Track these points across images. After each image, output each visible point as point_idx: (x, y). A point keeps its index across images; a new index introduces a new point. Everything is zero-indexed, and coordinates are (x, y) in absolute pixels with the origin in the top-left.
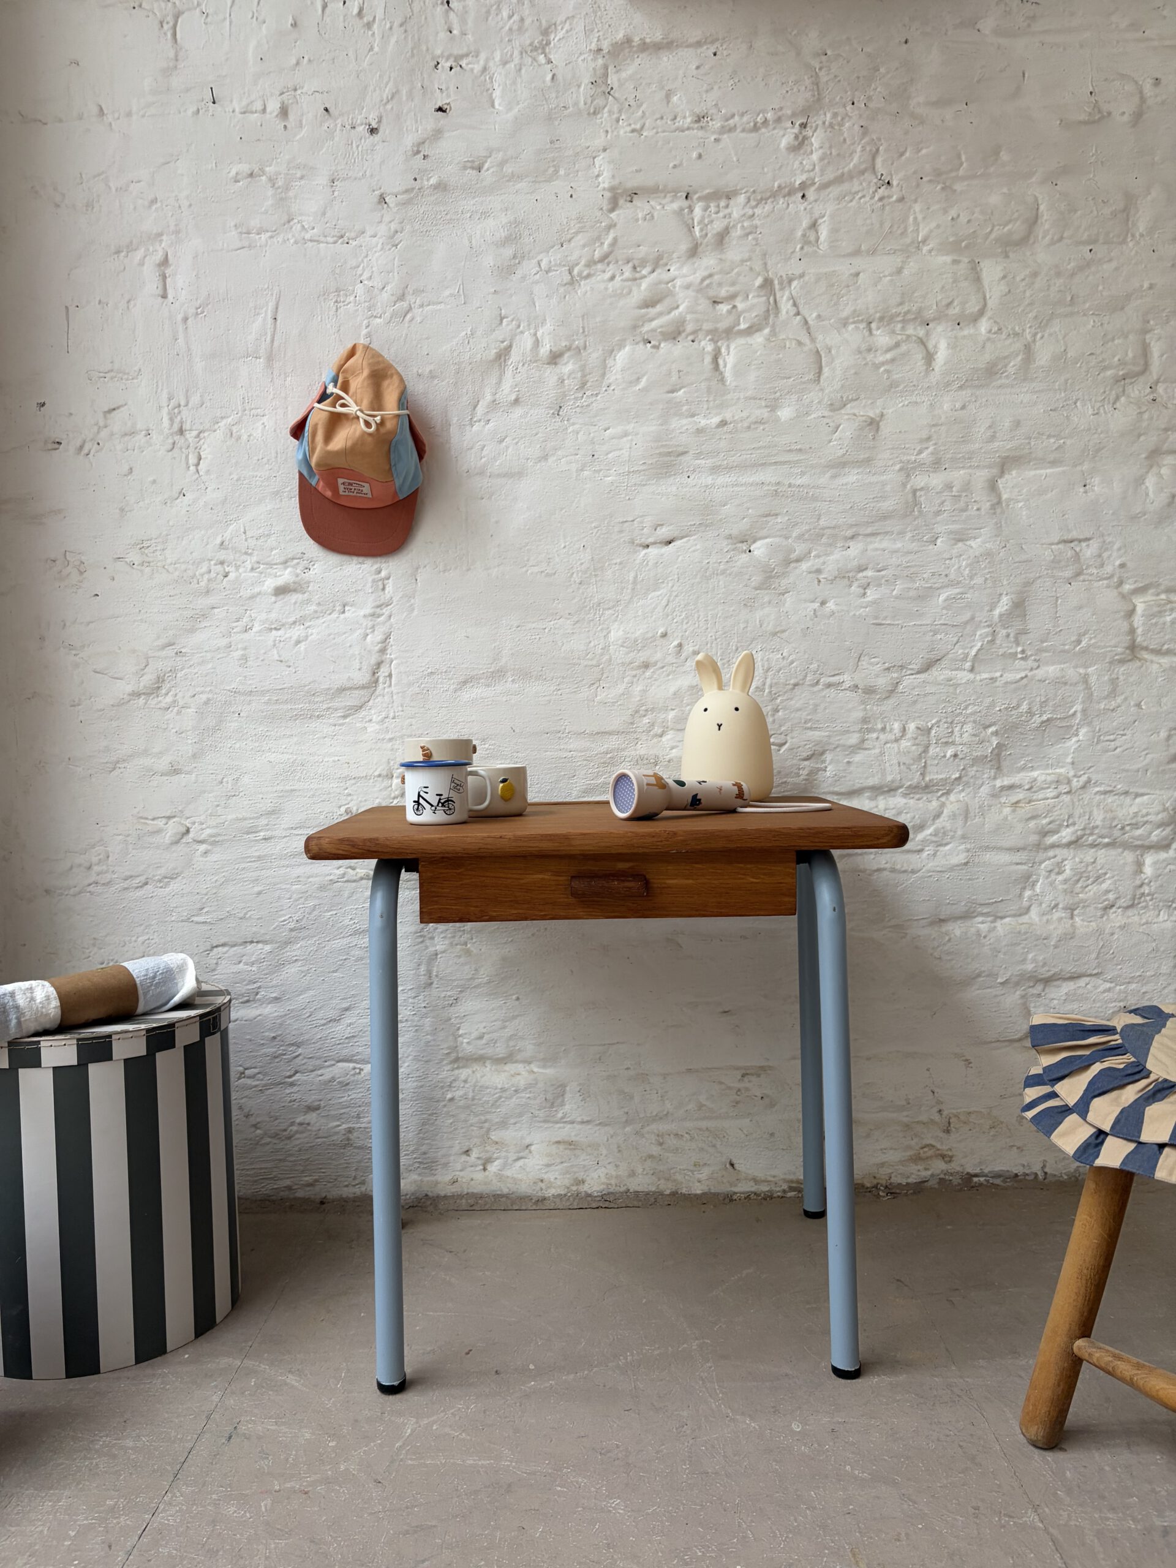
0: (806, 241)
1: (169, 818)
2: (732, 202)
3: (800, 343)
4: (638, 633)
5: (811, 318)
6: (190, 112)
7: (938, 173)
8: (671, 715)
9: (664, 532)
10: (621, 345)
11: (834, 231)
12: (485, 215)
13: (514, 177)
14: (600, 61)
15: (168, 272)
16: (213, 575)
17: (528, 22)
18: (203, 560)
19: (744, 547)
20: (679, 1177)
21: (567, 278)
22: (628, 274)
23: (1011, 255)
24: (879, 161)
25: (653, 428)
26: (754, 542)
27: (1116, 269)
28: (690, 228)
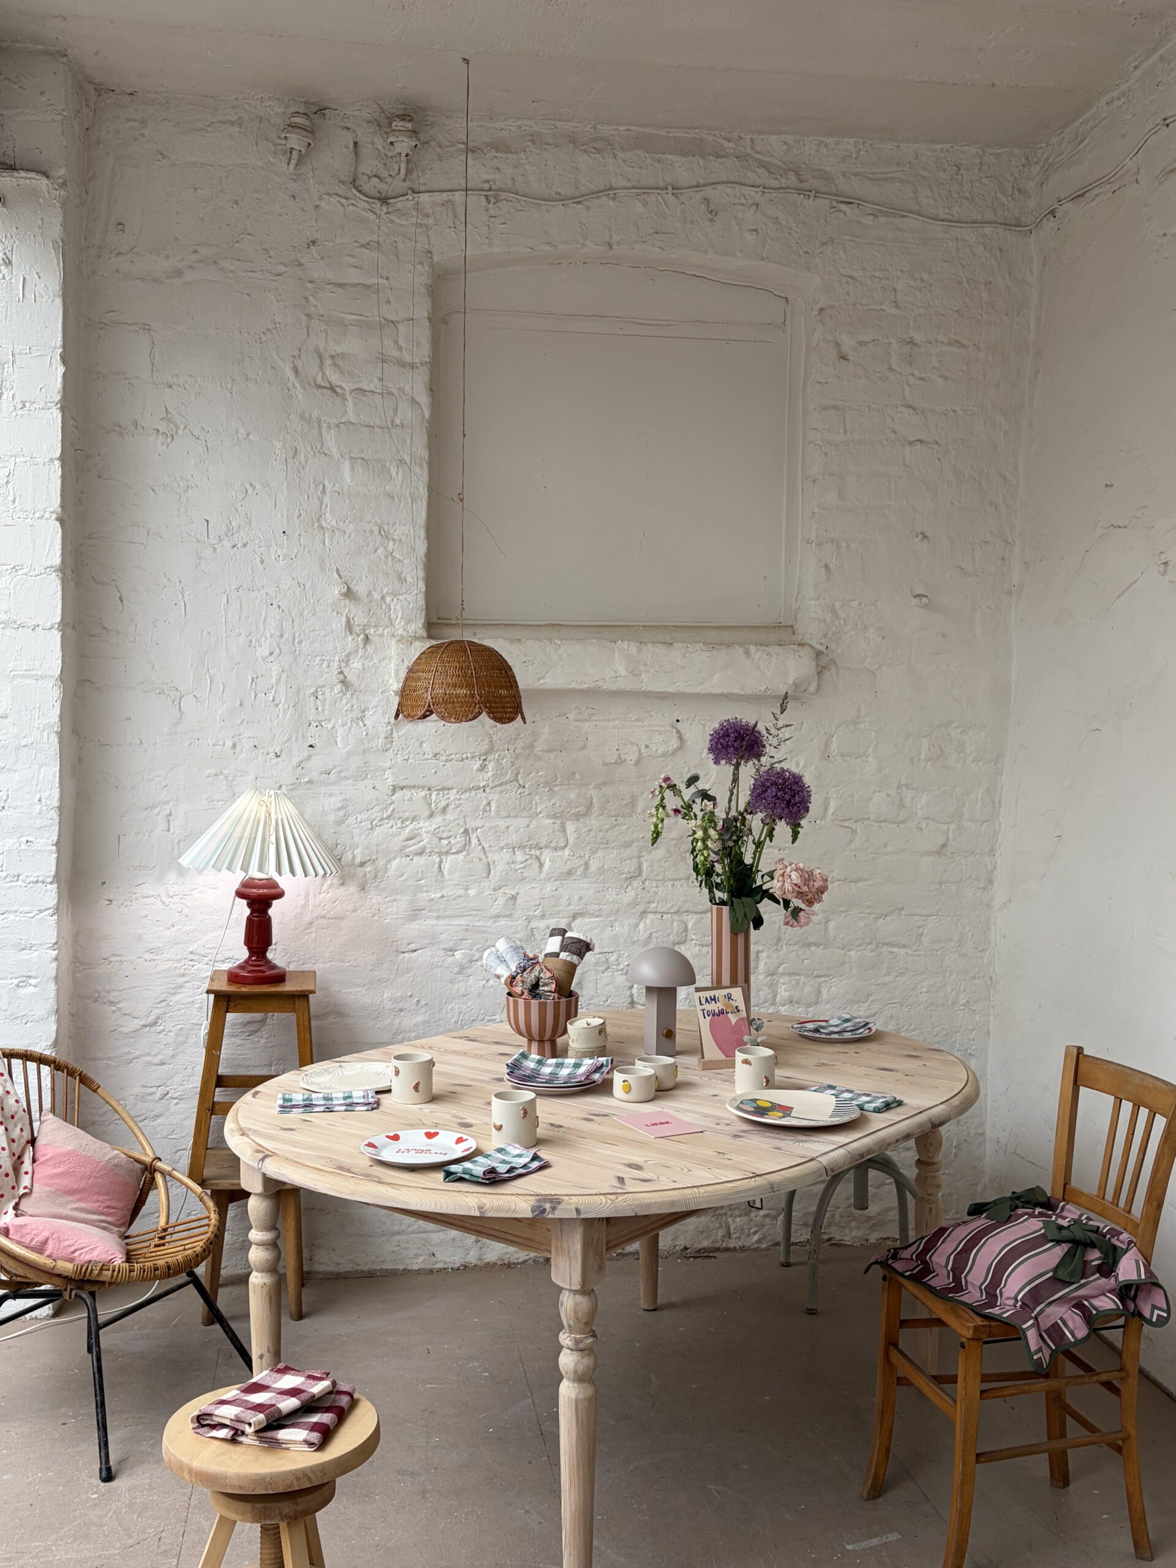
0: (484, 810)
1: (159, 1087)
2: (450, 791)
3: (480, 859)
4: (398, 995)
5: (486, 846)
6: (186, 745)
7: (546, 784)
8: (413, 1034)
9: (412, 947)
10: (395, 858)
11: (498, 807)
12: (331, 795)
13: (346, 778)
14: (389, 727)
15: (171, 818)
16: (186, 967)
17: (355, 706)
18: (181, 960)
19: (451, 953)
20: (408, 1262)
21: (370, 826)
22: (399, 825)
23: (581, 820)
24: (520, 776)
25: (408, 898)
26: (456, 951)
27: (628, 829)
28: (430, 805)
